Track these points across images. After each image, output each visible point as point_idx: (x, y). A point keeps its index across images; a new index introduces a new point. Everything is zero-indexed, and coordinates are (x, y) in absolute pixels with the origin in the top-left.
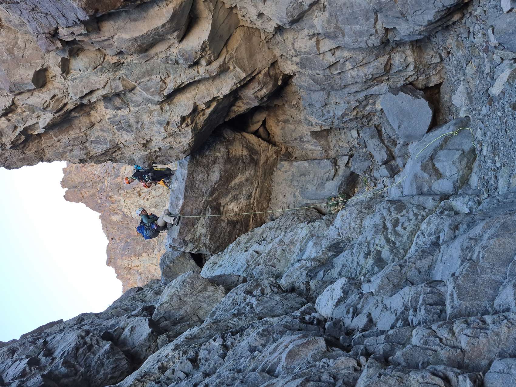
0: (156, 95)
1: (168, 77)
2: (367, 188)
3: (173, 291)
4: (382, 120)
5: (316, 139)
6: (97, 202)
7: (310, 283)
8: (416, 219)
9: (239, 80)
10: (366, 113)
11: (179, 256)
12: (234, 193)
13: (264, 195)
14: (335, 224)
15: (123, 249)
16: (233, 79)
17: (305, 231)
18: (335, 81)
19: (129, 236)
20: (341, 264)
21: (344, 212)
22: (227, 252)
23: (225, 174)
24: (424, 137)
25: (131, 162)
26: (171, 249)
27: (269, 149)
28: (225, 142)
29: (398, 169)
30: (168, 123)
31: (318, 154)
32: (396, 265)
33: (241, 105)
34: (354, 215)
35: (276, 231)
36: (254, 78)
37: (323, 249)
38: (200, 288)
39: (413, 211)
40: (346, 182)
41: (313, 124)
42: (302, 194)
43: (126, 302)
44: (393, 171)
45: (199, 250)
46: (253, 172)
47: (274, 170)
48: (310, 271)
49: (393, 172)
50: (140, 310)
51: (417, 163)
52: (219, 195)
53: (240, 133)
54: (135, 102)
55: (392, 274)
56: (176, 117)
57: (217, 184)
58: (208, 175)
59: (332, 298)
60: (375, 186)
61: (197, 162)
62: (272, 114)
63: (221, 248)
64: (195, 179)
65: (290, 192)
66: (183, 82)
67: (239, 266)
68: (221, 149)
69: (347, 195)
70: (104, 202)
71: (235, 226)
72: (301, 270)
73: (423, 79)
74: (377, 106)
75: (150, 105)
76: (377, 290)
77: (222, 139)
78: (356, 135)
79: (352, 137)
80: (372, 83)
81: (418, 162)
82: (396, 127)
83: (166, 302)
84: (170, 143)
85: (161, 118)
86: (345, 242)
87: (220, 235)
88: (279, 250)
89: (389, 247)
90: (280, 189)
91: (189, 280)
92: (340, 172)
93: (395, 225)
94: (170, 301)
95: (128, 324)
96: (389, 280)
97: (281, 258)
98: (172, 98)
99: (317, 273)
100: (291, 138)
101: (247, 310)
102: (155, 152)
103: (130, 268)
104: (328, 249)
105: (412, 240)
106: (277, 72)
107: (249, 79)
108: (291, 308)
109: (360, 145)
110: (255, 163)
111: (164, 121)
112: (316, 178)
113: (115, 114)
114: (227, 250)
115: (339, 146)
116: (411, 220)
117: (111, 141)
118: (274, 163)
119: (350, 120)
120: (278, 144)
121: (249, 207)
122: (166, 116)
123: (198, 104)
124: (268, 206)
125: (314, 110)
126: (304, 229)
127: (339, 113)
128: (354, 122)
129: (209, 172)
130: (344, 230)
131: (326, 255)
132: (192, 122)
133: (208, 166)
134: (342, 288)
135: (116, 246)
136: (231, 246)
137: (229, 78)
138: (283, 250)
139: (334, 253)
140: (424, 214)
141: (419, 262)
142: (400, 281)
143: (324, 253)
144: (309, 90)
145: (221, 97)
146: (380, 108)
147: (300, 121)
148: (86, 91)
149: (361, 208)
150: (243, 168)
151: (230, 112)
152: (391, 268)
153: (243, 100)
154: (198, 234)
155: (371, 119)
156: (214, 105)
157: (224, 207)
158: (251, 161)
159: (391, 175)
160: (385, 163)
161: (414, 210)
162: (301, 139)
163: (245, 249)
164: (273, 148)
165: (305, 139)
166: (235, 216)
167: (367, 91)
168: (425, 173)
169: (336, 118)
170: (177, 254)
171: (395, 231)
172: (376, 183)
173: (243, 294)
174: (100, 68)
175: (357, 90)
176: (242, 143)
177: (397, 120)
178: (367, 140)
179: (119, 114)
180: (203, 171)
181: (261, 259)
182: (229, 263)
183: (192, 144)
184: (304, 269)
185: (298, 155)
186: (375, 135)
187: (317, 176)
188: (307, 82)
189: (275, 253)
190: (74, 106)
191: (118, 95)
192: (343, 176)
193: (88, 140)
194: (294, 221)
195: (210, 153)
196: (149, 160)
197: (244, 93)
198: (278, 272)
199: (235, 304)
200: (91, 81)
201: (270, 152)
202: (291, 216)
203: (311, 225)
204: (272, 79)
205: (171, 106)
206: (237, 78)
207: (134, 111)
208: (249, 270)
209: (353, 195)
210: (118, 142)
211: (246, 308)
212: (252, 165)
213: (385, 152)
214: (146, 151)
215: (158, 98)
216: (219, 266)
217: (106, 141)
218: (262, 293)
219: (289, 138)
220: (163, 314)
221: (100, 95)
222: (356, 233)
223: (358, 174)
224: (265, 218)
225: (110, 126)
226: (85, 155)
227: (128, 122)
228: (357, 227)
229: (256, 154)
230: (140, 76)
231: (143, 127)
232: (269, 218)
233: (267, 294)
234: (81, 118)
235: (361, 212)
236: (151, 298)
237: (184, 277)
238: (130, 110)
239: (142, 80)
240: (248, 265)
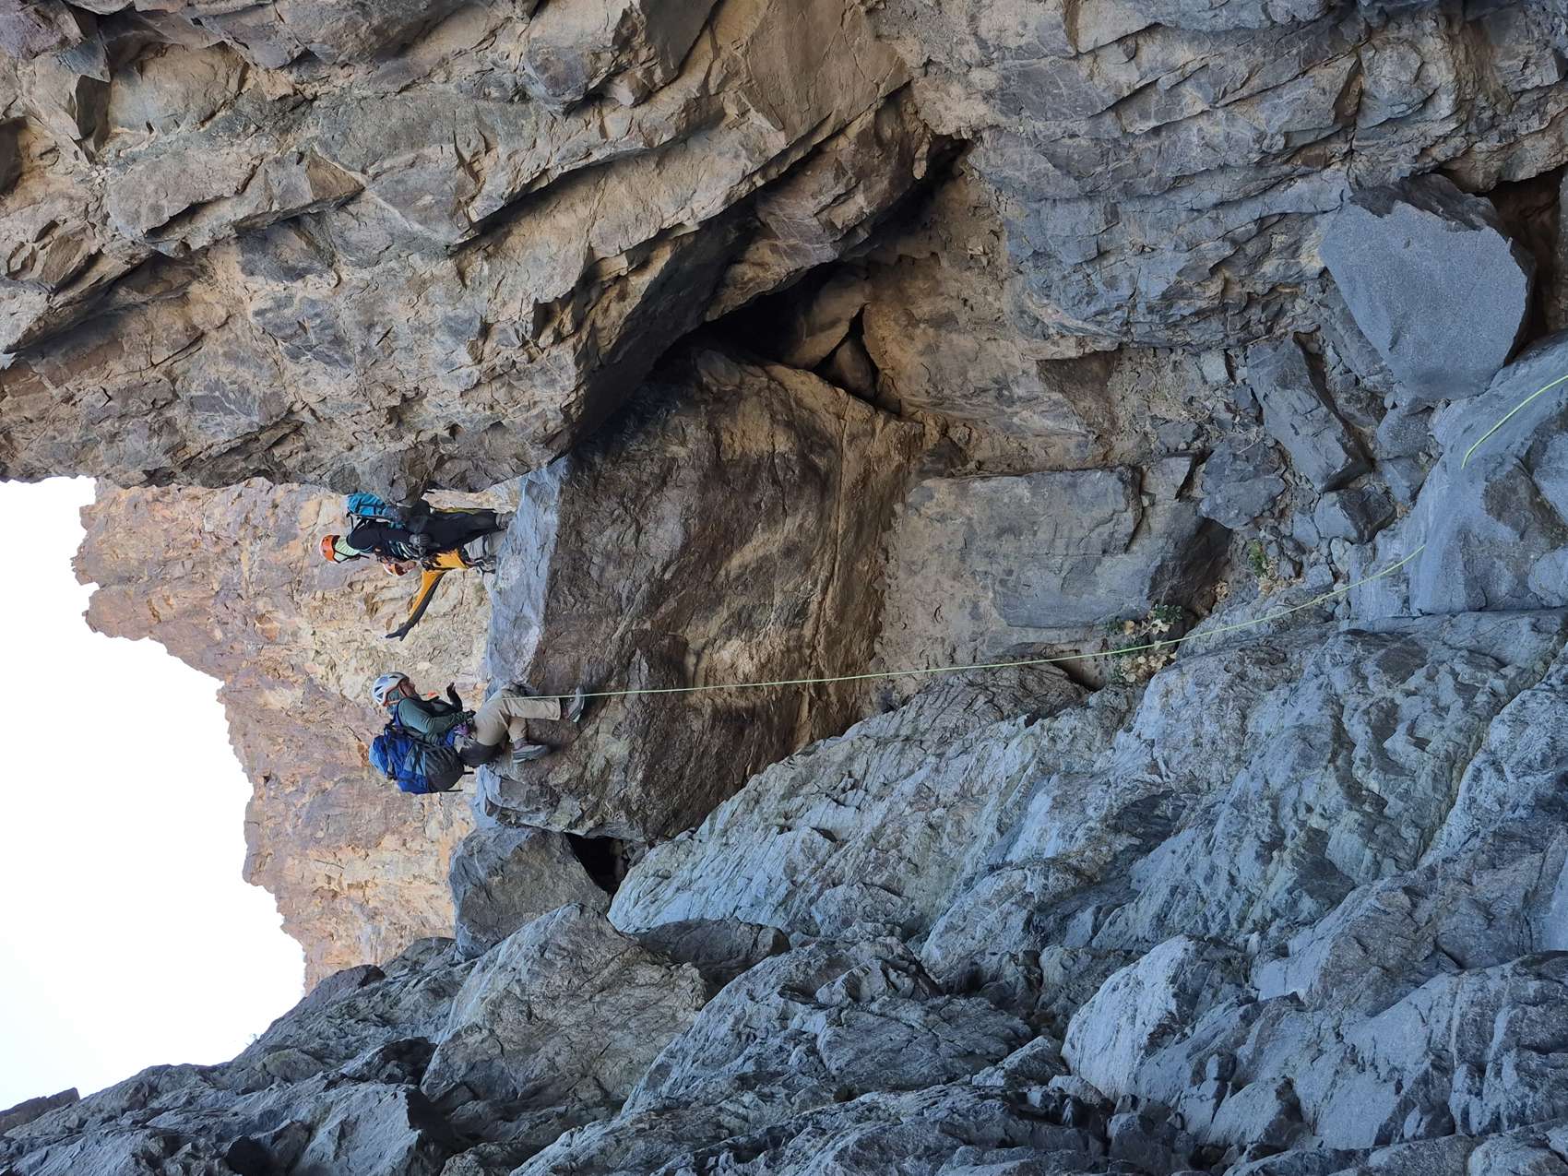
0: (440, 220)
1: (488, 149)
2: (1263, 581)
3: (502, 981)
4: (1326, 313)
5: (1062, 391)
6: (209, 635)
7: (1043, 958)
8: (1467, 707)
9: (762, 161)
10: (1259, 288)
11: (526, 847)
12: (738, 602)
13: (853, 613)
14: (1137, 727)
15: (309, 818)
16: (737, 156)
17: (1018, 753)
18: (1137, 160)
19: (330, 769)
20: (1162, 884)
21: (1172, 677)
22: (711, 831)
23: (704, 530)
24: (1498, 378)
25: (343, 481)
26: (493, 819)
27: (874, 430)
28: (705, 402)
29: (1389, 508)
30: (486, 330)
31: (1067, 451)
32: (1390, 890)
33: (768, 256)
34: (1216, 690)
35: (902, 752)
36: (818, 150)
37: (1091, 824)
39: (1454, 674)
40: (1182, 558)
41: (1052, 331)
42: (1007, 606)
43: (321, 1024)
44: (1368, 516)
45: (600, 825)
46: (811, 519)
47: (893, 514)
48: (1041, 908)
49: (1370, 518)
50: (373, 1057)
51: (1467, 485)
52: (678, 611)
53: (762, 367)
54: (358, 249)
55: (1377, 926)
56: (517, 305)
57: (673, 568)
58: (639, 530)
59: (1134, 1018)
60: (1298, 575)
61: (596, 482)
62: (888, 294)
63: (686, 814)
64: (586, 547)
65: (959, 599)
66: (545, 171)
67: (758, 887)
68: (691, 430)
69: (1186, 611)
70: (235, 639)
71: (742, 731)
72: (1006, 905)
73: (1491, 152)
74: (1303, 260)
75: (416, 259)
76: (1318, 987)
78: (1222, 375)
79: (1205, 382)
80: (1287, 168)
81: (1471, 481)
82: (1381, 339)
83: (476, 1027)
84: (492, 407)
85: (460, 312)
86: (1178, 798)
87: (682, 768)
88: (916, 829)
89: (1357, 816)
90: (919, 586)
91: (564, 942)
92: (1159, 520)
93: (1383, 728)
94: (492, 1023)
95: (327, 1111)
96: (1365, 949)
97: (923, 856)
98: (500, 231)
99: (1066, 918)
100: (961, 387)
101: (793, 1060)
102: (435, 440)
103: (335, 895)
104: (1111, 822)
105: (1449, 788)
106: (910, 127)
107: (799, 155)
109: (1235, 413)
110: (820, 482)
111: (470, 321)
112: (1060, 543)
113: (284, 294)
114: (712, 825)
115: (1154, 418)
116: (1447, 709)
117: (265, 401)
118: (896, 486)
119: (1196, 314)
120: (911, 409)
121: (795, 658)
122: (477, 303)
123: (599, 255)
124: (872, 655)
125: (1056, 276)
126: (1014, 743)
127: (1154, 288)
128: (1215, 324)
129: (642, 521)
130: (1176, 749)
131: (1104, 849)
132: (578, 326)
133: (638, 496)
134: (1173, 980)
135: (281, 807)
136: (726, 809)
137: (720, 154)
138: (930, 826)
139: (1137, 842)
140: (1500, 685)
141: (1487, 876)
142: (1410, 952)
143: (1095, 841)
144: (1036, 197)
145: (691, 226)
146: (1317, 265)
147: (998, 322)
148: (172, 208)
149: (1242, 662)
150: (775, 505)
151: (725, 285)
152: (1372, 901)
153: (777, 237)
154: (597, 763)
155: (1281, 312)
156: (663, 258)
157: (699, 655)
158: (803, 476)
159: (1361, 534)
160: (1338, 484)
161: (1457, 668)
162: (1000, 391)
163: (782, 821)
164: (893, 424)
165: (1019, 391)
166: (743, 690)
167: (1267, 199)
168: (1500, 525)
169: (1141, 308)
170: (518, 837)
171: (1382, 753)
172: (1301, 564)
173: (776, 1001)
174: (225, 119)
175: (1226, 195)
176: (769, 406)
177: (1385, 314)
178: (1266, 396)
179: (300, 295)
180: (619, 516)
181: (843, 861)
182: (718, 875)
183: (578, 409)
184: (1017, 903)
185: (991, 454)
186: (1297, 372)
187: (1066, 533)
188: (1026, 165)
189: (898, 840)
190: (127, 263)
191: (293, 220)
192: (1170, 535)
193: (178, 397)
194: (974, 713)
195: (644, 447)
196: (412, 473)
197: (782, 210)
198: (912, 914)
199: (744, 1037)
200: (193, 167)
201: (880, 441)
202: (963, 691)
203: (1042, 726)
204: (889, 158)
205: (496, 262)
206: (753, 154)
207: (354, 283)
208: (796, 904)
209: (1211, 612)
210: (293, 404)
211: (790, 1055)
212: (808, 491)
213: (1338, 440)
214: (402, 438)
215: (448, 234)
216: (678, 889)
217: (249, 399)
218: (850, 995)
219: (955, 388)
220: (462, 1073)
221: (225, 222)
222: (1222, 763)
223: (1229, 526)
224: (859, 702)
225: (262, 340)
226: (166, 452)
227: (332, 327)
228: (1225, 735)
229: (824, 448)
230: (379, 148)
231: (390, 346)
232: (874, 700)
233: (873, 999)
234: (151, 311)
235: (1242, 680)
236: (416, 1011)
237: (546, 928)
238: (340, 279)
239: (386, 165)
240: (793, 882)
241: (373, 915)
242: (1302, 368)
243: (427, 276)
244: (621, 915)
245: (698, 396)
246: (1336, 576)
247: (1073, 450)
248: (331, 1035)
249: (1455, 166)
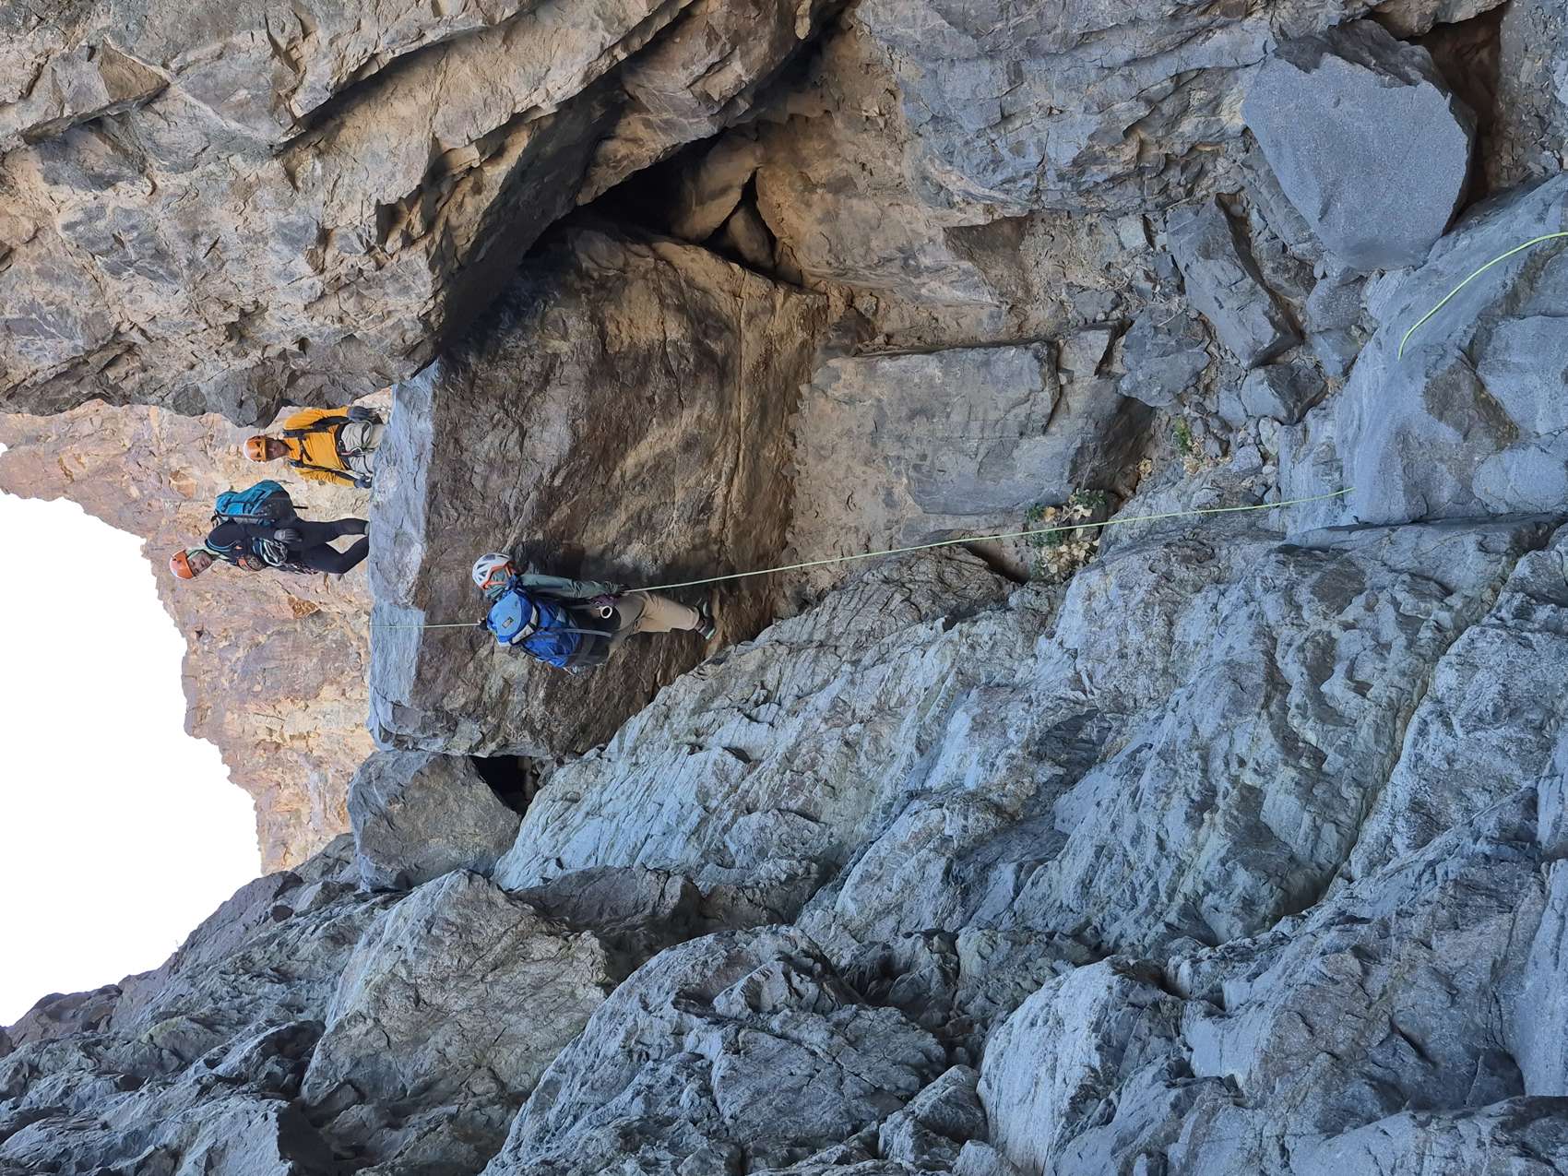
0: (258, 116)
1: (306, 34)
2: (1188, 460)
3: (387, 962)
4: (1250, 176)
5: (971, 258)
6: (124, 493)
7: (960, 942)
8: (1411, 644)
9: (623, 32)
10: (1178, 148)
11: (427, 771)
12: (635, 504)
13: (762, 501)
14: (1059, 632)
15: (245, 673)
16: (593, 28)
17: (936, 662)
18: (1040, 15)
19: (262, 623)
20: (1087, 843)
21: (1094, 578)
22: (621, 750)
23: (594, 430)
24: (1436, 249)
25: (188, 402)
27: (773, 307)
28: (587, 291)
29: (1320, 383)
30: (324, 237)
31: (980, 322)
32: (1339, 950)
33: (641, 131)
34: (1140, 593)
35: (816, 660)
36: (686, 14)
37: (1013, 750)
38: (498, 948)
39: (1396, 604)
40: (1105, 437)
41: (956, 199)
42: (921, 492)
43: (213, 982)
44: (1298, 394)
45: (506, 745)
46: (710, 409)
47: (799, 395)
48: (961, 855)
49: (1299, 396)
50: (251, 1052)
51: (1407, 380)
52: (572, 518)
53: (649, 243)
55: (1324, 999)
56: (357, 207)
57: (562, 473)
58: (523, 434)
59: (1054, 1069)
60: (1225, 453)
61: (472, 384)
62: (781, 156)
63: (595, 729)
64: (466, 456)
65: (871, 486)
66: (374, 57)
67: (667, 816)
68: (572, 322)
69: (1109, 497)
70: (152, 496)
72: (924, 852)
74: (1225, 116)
75: (237, 160)
76: (1258, 1074)
77: (572, 277)
78: (1141, 240)
79: (1123, 248)
80: (1204, 19)
81: (1410, 377)
82: (1310, 210)
83: (359, 1017)
84: (341, 320)
85: (293, 218)
86: (1103, 719)
87: (586, 681)
88: (832, 747)
89: (1293, 773)
90: (830, 472)
91: (452, 917)
92: (1077, 400)
93: (1320, 668)
94: (377, 1010)
95: (195, 1132)
96: (1311, 1031)
97: (840, 778)
98: (331, 124)
99: (987, 867)
100: (864, 257)
101: (684, 1100)
102: (283, 355)
103: (278, 746)
104: (1034, 748)
105: (1393, 741)
107: (666, 21)
108: (875, 1093)
109: (1155, 282)
110: (719, 369)
111: (306, 228)
112: (975, 426)
113: (94, 204)
114: (621, 743)
115: (1070, 286)
116: (1388, 646)
117: (87, 323)
118: (800, 364)
119: (1111, 179)
120: (813, 280)
121: (702, 555)
122: (311, 208)
124: (785, 544)
125: (958, 142)
126: (931, 651)
127: (1065, 154)
128: (1131, 188)
129: (526, 424)
130: (1100, 661)
131: (1027, 781)
132: (429, 227)
133: (519, 397)
134: (1096, 1027)
135: (216, 660)
136: (635, 724)
137: (574, 25)
138: (847, 743)
139: (1061, 771)
140: (1445, 617)
141: (1449, 939)
142: (1362, 1035)
143: (1015, 770)
144: (928, 54)
145: (548, 108)
146: (1238, 123)
147: (900, 187)
149: (1168, 560)
150: (669, 398)
151: (597, 165)
152: (1317, 962)
153: (648, 111)
154: (495, 684)
155: (1202, 173)
156: (519, 146)
158: (699, 364)
159: (1290, 413)
160: (1266, 360)
161: (1400, 596)
162: (906, 260)
163: (693, 739)
164: (794, 298)
165: (926, 261)
167: (1184, 53)
168: (1442, 425)
169: (1051, 175)
170: (416, 761)
171: (1319, 698)
172: (1228, 443)
173: (670, 1012)
175: (1138, 50)
176: (657, 290)
177: (1314, 182)
178: (1187, 265)
179: (112, 206)
180: (499, 421)
181: (756, 785)
182: (628, 798)
183: (439, 315)
184: (935, 850)
185: (900, 326)
186: (1220, 239)
187: (980, 415)
188: (919, 22)
189: (813, 760)
191: (95, 123)
192: (1090, 415)
194: (890, 614)
195: (523, 344)
196: (262, 393)
197: (651, 82)
198: (830, 842)
199: (635, 1057)
201: (782, 318)
202: (878, 589)
203: (960, 632)
204: (767, 18)
205: (328, 158)
206: (612, 24)
207: (171, 190)
208: (710, 832)
209: (1134, 491)
210: (119, 324)
211: (681, 1092)
212: (705, 379)
213: (1265, 313)
214: (246, 355)
215: (269, 132)
216: (588, 814)
217: (70, 321)
218: (750, 1005)
219: (858, 259)
220: (346, 1069)
221: (11, 131)
222: (1149, 676)
223: (1151, 404)
224: (774, 594)
225: (78, 255)
227: (152, 239)
228: (1151, 645)
229: (721, 331)
230: (180, 38)
231: (219, 258)
232: (788, 594)
233: (775, 1011)
235: (1169, 580)
236: (315, 961)
237: (433, 900)
238: (155, 187)
239: (190, 57)
240: (705, 808)
241: (318, 764)
242: (1225, 234)
243: (252, 179)
244: (529, 842)
245: (577, 285)
246: (1265, 457)
247: (986, 320)
248: (225, 995)
249: (1388, 9)
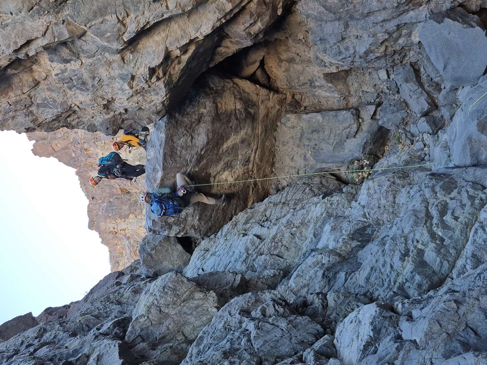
0: (113, 41)
1: (128, 15)
2: (400, 146)
3: (151, 299)
4: (421, 56)
5: (332, 83)
6: (70, 155)
7: (328, 296)
8: (472, 204)
9: (224, 13)
10: (398, 48)
11: (162, 241)
12: (226, 160)
13: (265, 159)
14: (359, 200)
15: (106, 210)
16: (215, 12)
17: (320, 209)
18: (354, 7)
19: (112, 195)
20: (368, 266)
21: (370, 183)
22: (221, 235)
23: (214, 137)
24: (481, 79)
25: (91, 128)
26: (151, 233)
27: (269, 99)
28: (212, 94)
29: (443, 122)
30: (133, 78)
31: (334, 103)
32: (449, 301)
33: (229, 44)
34: (385, 188)
35: (282, 208)
36: (244, 8)
37: (344, 237)
38: (185, 295)
39: (468, 192)
40: (374, 139)
41: (327, 64)
42: (315, 156)
43: (98, 304)
45: (186, 233)
46: (249, 130)
47: (277, 126)
48: (328, 269)
49: (436, 126)
50: (110, 326)
52: (207, 164)
53: (231, 79)
54: (87, 52)
55: (445, 316)
56: (143, 69)
57: (204, 150)
58: (192, 138)
59: (358, 336)
60: (412, 144)
61: (177, 123)
62: (272, 51)
63: (213, 229)
64: (175, 145)
65: (299, 154)
66: (148, 22)
67: (236, 255)
68: (207, 103)
69: (375, 157)
70: (79, 156)
71: (230, 201)
72: (316, 268)
74: (413, 38)
75: (107, 54)
76: (423, 339)
78: (386, 77)
79: (380, 79)
80: (407, 8)
81: (473, 120)
82: (440, 67)
83: (143, 316)
84: (138, 103)
85: (124, 72)
86: (373, 227)
87: (211, 214)
88: (287, 235)
89: (434, 245)
90: (286, 150)
91: (171, 286)
92: (365, 127)
93: (443, 212)
94: (148, 314)
95: (94, 350)
96: (440, 325)
97: (290, 245)
98: (135, 43)
99: (336, 273)
100: (298, 83)
101: (243, 343)
102: (120, 114)
103: (116, 233)
104: (351, 236)
105: (466, 235)
107: (238, 10)
108: (302, 342)
109: (390, 90)
110: (252, 118)
111: (127, 75)
112: (332, 135)
113: (64, 68)
114: (222, 233)
115: (363, 91)
116: (465, 205)
117: (62, 104)
118: (278, 116)
119: (376, 58)
120: (281, 90)
121: (247, 174)
122: (129, 69)
123: (170, 50)
124: (272, 172)
125: (328, 46)
126: (318, 205)
127: (362, 50)
128: (383, 60)
129: (193, 135)
130: (372, 209)
131: (349, 246)
132: (164, 75)
133: (191, 126)
134: (372, 324)
135: (98, 206)
136: (226, 228)
137: (209, 12)
138: (292, 234)
139: (359, 244)
140: (483, 196)
142: (457, 327)
143: (345, 243)
144: (319, 19)
145: (201, 38)
146: (417, 40)
147: (309, 61)
149: (394, 177)
150: (237, 126)
151: (216, 55)
152: (443, 305)
153: (231, 38)
154: (183, 214)
155: (405, 56)
156: (192, 49)
157: (215, 177)
158: (246, 116)
159: (433, 131)
160: (425, 114)
161: (469, 190)
162: (311, 83)
163: (244, 232)
164: (276, 96)
165: (317, 84)
166: (230, 187)
167: (400, 18)
168: (483, 135)
169: (357, 57)
170: (159, 238)
171: (443, 222)
172: (413, 140)
173: (238, 316)
174: (37, 9)
175: (386, 18)
176: (234, 93)
177: (442, 58)
178: (400, 85)
179: (69, 68)
180: (185, 134)
181: (263, 247)
182: (224, 250)
183: (167, 102)
184: (320, 267)
185: (309, 104)
186: (411, 77)
187: (334, 132)
188: (316, 9)
189: (281, 239)
190: (9, 61)
191: (64, 43)
192: (369, 132)
193: (33, 103)
194: (305, 194)
195: (192, 110)
196: (114, 125)
197: (232, 29)
198: (286, 265)
199: (227, 330)
200: (27, 27)
201: (272, 102)
202: (302, 186)
203: (328, 200)
204: (268, 9)
205: (134, 54)
206: (221, 11)
207: (87, 64)
208: (249, 261)
209: (383, 155)
210: (71, 104)
211: (241, 341)
212: (248, 121)
213: (425, 100)
214: (109, 114)
215: (116, 46)
216: (211, 255)
217: (56, 104)
218: (262, 314)
220: (139, 332)
221: (39, 46)
222: (388, 214)
223: (389, 128)
224: (269, 187)
225: (59, 84)
226: (31, 122)
227: (81, 79)
228: (388, 204)
229: (253, 106)
230: (90, 17)
231: (101, 84)
232: (273, 187)
233: (270, 316)
234: (21, 75)
235: (394, 184)
236: (129, 298)
237: (165, 280)
238: (82, 63)
239: (93, 23)
240: (248, 254)
241: (128, 238)
242: (413, 75)
244: (193, 263)
246: (425, 145)
247: (336, 102)
248: (102, 308)
249: (465, 4)
